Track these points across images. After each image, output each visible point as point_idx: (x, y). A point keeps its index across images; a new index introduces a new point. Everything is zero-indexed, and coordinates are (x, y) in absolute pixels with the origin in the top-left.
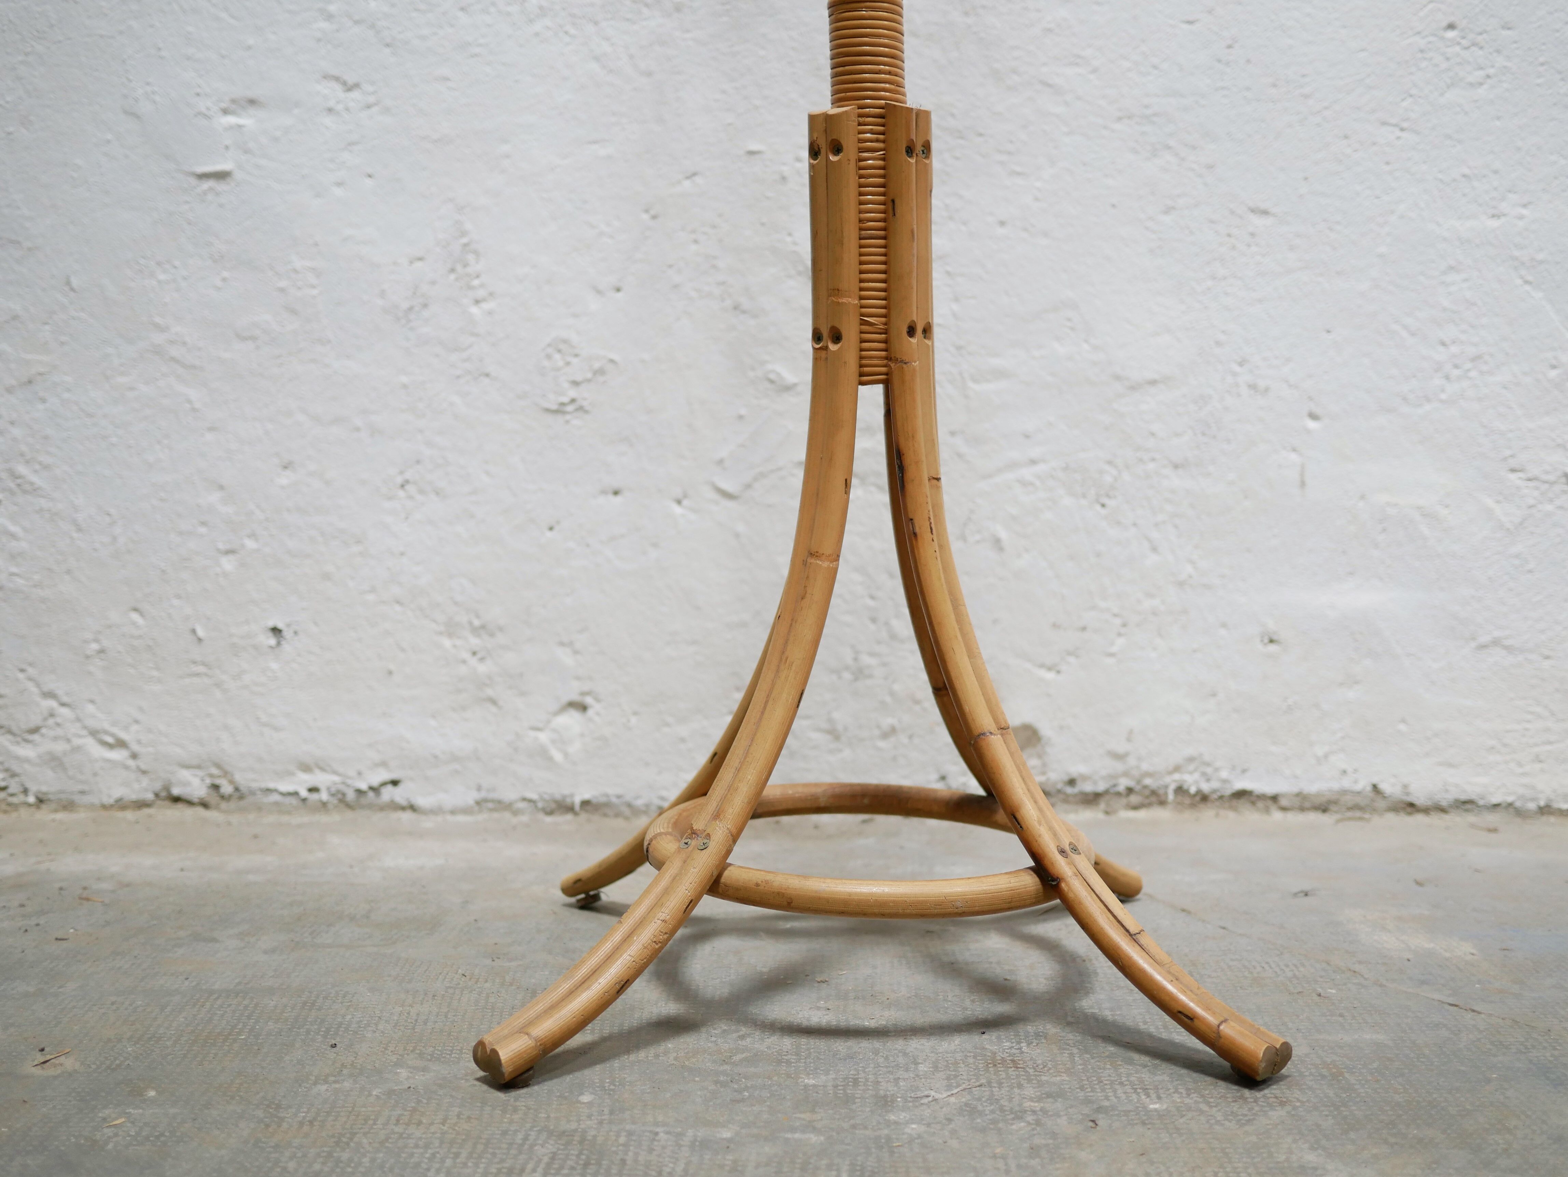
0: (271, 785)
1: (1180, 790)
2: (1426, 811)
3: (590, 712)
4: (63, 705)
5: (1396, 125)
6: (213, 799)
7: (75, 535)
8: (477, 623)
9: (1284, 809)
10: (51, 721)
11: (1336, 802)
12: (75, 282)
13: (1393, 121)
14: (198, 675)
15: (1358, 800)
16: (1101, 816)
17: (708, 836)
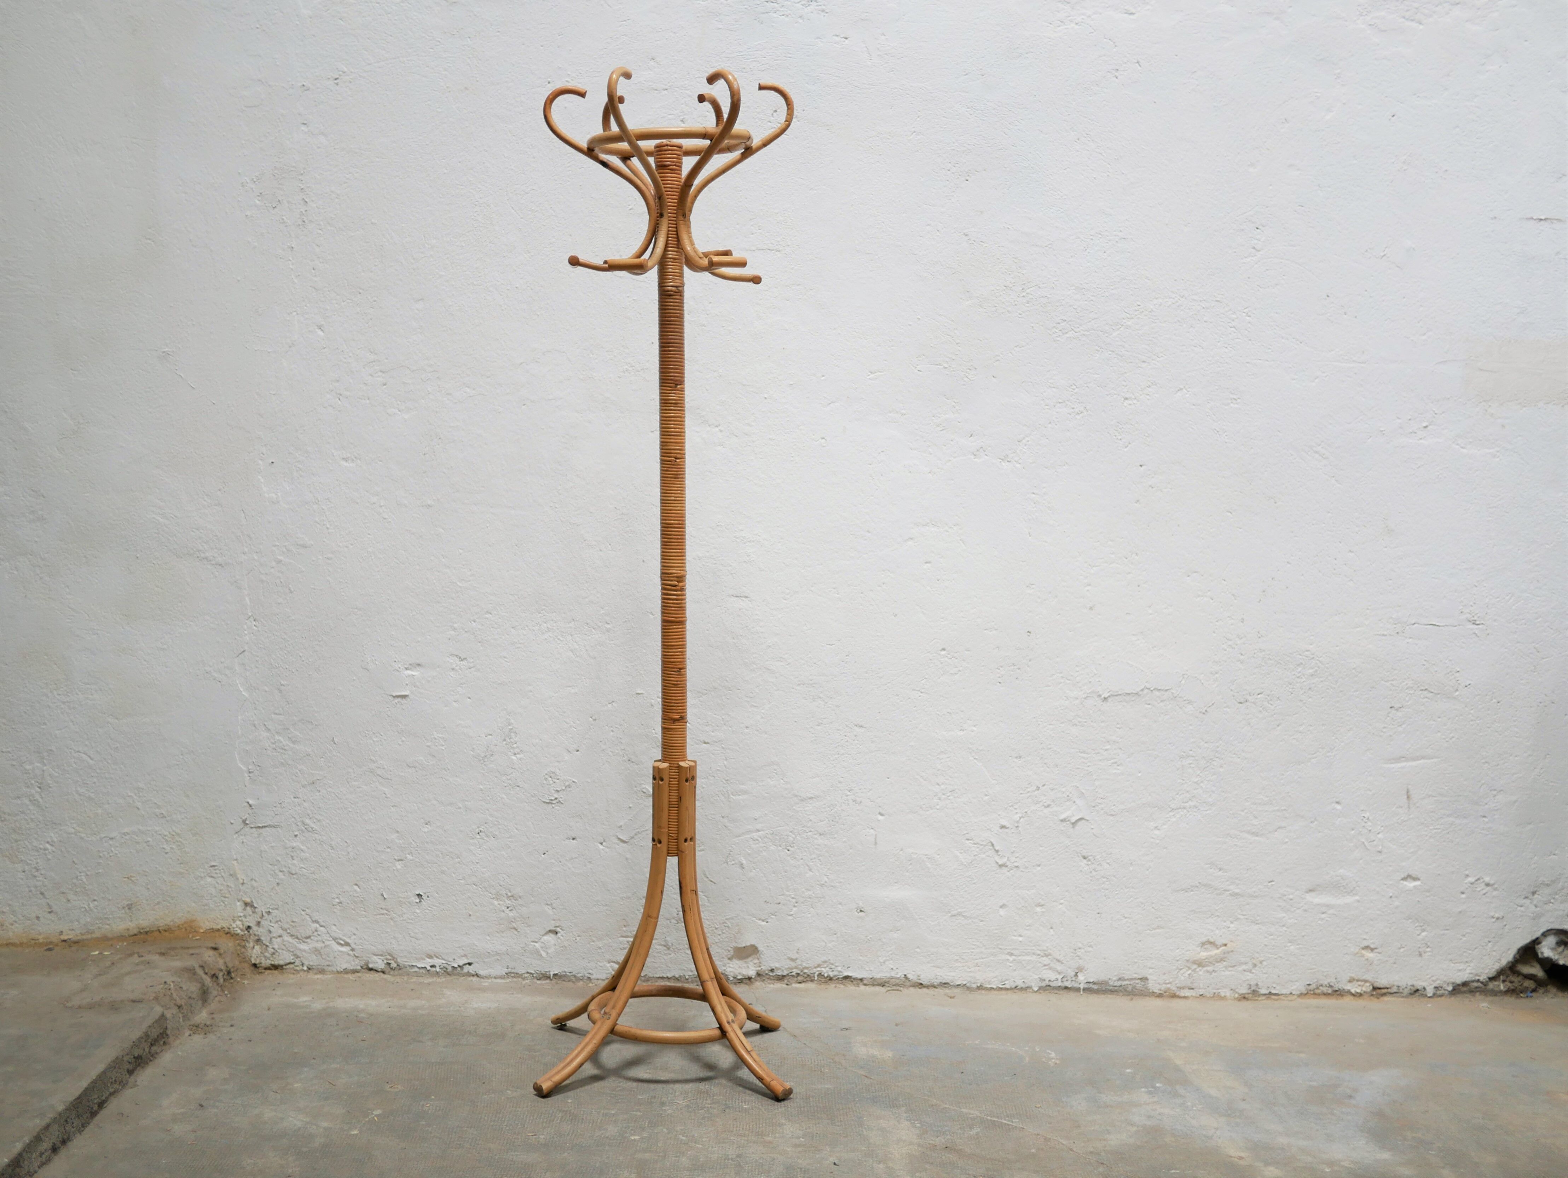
0: (414, 964)
1: (820, 975)
2: (927, 987)
3: (559, 935)
4: (321, 926)
5: (919, 691)
6: (387, 970)
7: (330, 851)
8: (509, 894)
9: (865, 985)
10: (316, 933)
11: (888, 982)
12: (336, 740)
13: (918, 689)
14: (383, 914)
15: (898, 981)
16: (785, 986)
17: (610, 1015)
